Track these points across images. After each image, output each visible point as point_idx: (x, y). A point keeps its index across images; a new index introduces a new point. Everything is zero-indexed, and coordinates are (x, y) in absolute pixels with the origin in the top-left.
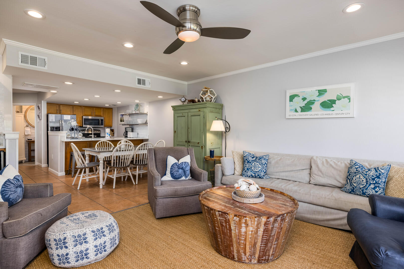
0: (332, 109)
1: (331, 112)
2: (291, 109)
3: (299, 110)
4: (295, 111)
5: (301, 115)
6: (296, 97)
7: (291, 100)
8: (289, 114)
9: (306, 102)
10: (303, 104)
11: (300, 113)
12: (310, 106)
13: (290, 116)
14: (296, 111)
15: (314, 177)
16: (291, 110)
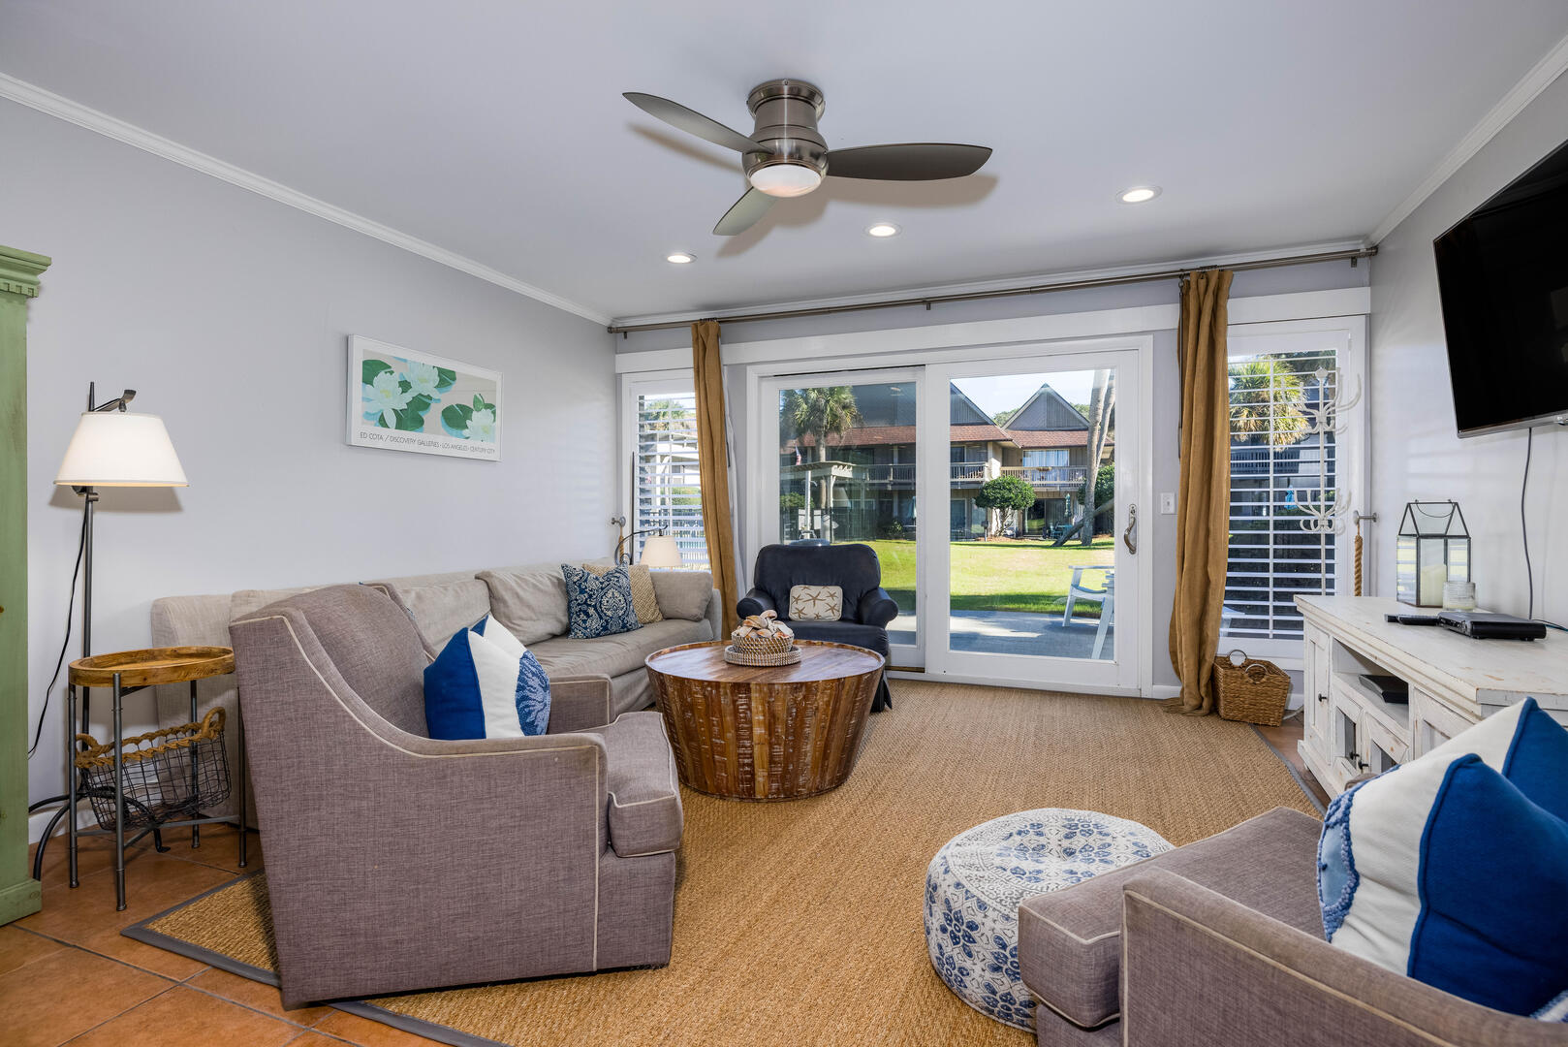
0: (466, 432)
1: (462, 442)
2: (367, 413)
3: (391, 419)
4: (380, 420)
5: (394, 439)
6: (383, 372)
7: (368, 380)
8: (361, 429)
9: (408, 397)
10: (402, 402)
11: (393, 431)
12: (420, 413)
13: (363, 435)
14: (382, 422)
15: (519, 625)
16: (367, 415)
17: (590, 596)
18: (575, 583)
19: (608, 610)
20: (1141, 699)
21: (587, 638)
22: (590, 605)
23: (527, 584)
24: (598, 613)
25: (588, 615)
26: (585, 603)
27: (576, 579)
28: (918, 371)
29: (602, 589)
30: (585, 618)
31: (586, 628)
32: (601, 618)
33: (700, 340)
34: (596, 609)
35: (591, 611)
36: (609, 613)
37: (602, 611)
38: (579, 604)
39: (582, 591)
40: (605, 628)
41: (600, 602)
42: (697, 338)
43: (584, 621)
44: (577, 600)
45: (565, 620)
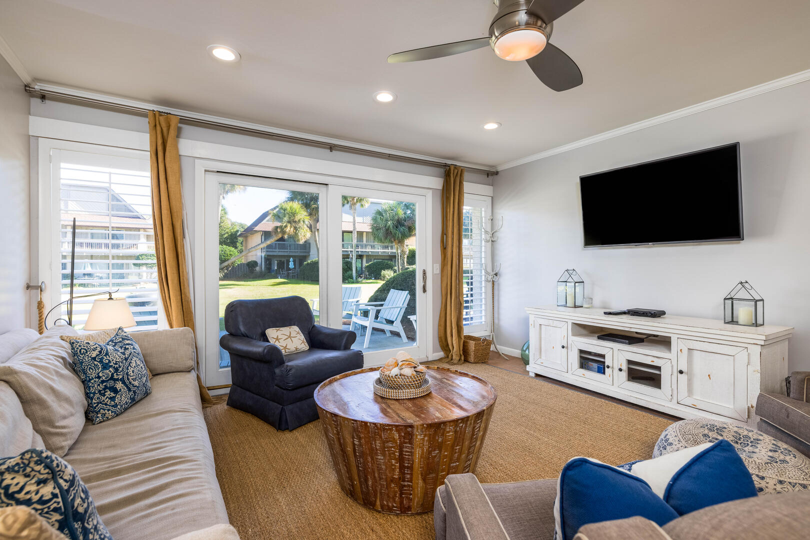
17: (116, 370)
18: (94, 359)
19: (134, 380)
20: (428, 362)
21: (117, 415)
22: (117, 380)
23: (50, 373)
24: (127, 386)
25: (115, 391)
26: (112, 378)
27: (94, 354)
28: (323, 188)
29: (126, 359)
30: (113, 395)
31: (115, 406)
32: (129, 390)
33: (158, 128)
34: (124, 383)
35: (119, 385)
36: (136, 383)
37: (130, 383)
38: (103, 382)
39: (106, 367)
40: (133, 399)
41: (127, 374)
42: (155, 126)
43: (112, 399)
44: (99, 377)
45: (86, 402)
